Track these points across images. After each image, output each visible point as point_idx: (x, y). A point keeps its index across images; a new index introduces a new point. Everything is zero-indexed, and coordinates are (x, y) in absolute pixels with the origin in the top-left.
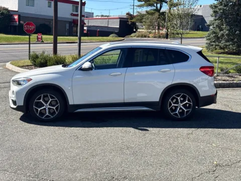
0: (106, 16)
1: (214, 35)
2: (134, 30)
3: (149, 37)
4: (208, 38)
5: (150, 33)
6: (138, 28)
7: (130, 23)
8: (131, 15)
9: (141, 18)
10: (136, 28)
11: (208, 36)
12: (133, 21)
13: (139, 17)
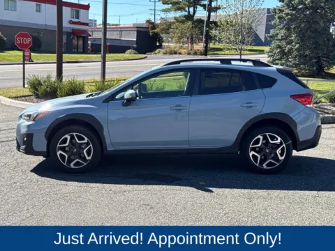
0: (113, 25)
1: (279, 50)
2: (158, 44)
3: (180, 54)
4: (270, 54)
5: (181, 47)
6: (163, 41)
7: (151, 34)
8: (152, 23)
9: (168, 27)
10: (159, 41)
11: (271, 52)
12: (156, 31)
13: (164, 26)
